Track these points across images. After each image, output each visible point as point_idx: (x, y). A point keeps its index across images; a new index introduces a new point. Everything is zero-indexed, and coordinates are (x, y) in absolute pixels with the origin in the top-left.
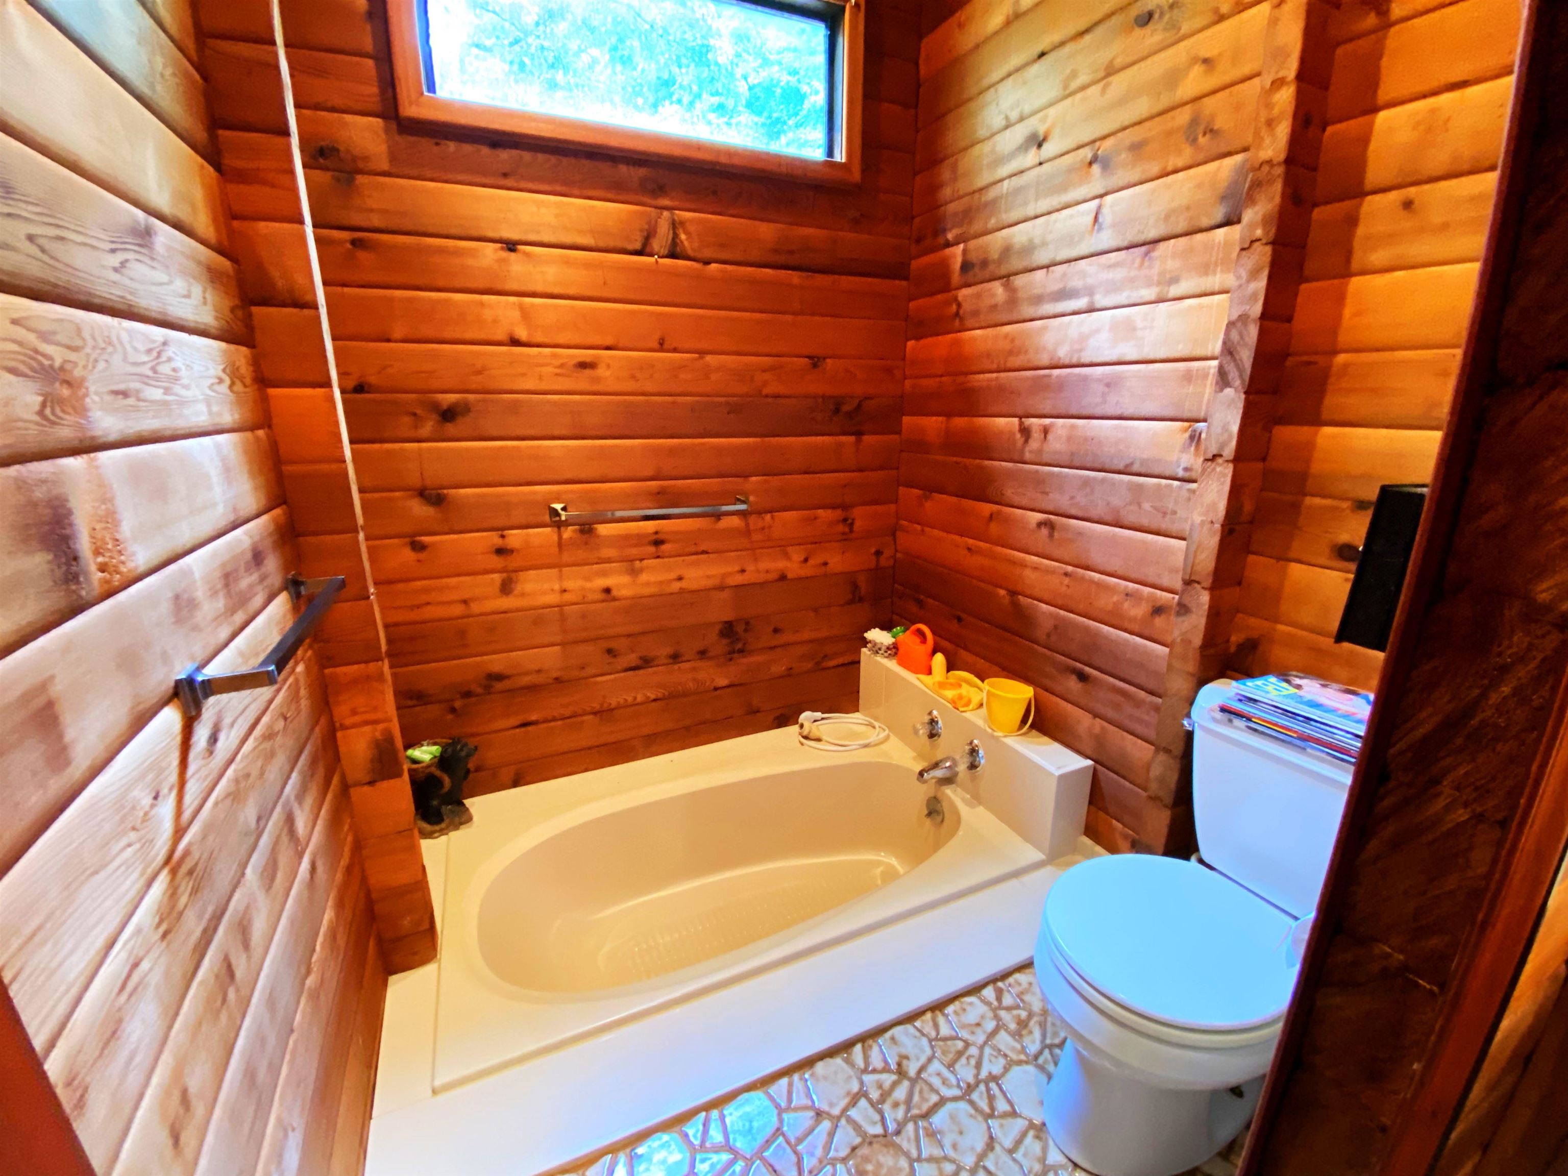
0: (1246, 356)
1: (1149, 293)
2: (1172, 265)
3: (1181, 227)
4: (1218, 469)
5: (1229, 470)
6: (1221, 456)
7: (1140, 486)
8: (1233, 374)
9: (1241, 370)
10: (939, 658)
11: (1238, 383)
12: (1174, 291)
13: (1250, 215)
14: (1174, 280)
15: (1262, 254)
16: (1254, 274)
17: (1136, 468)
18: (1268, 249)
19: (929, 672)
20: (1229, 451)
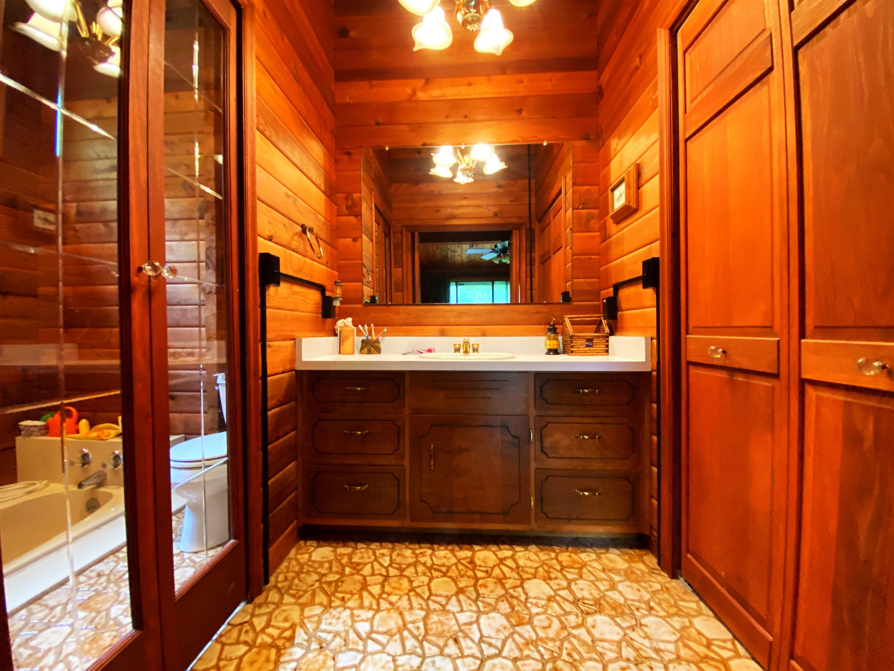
0: (214, 258)
1: (177, 237)
2: (184, 229)
3: (186, 216)
4: (212, 296)
5: (215, 297)
6: (211, 292)
7: (185, 310)
8: (210, 265)
9: (212, 263)
10: (84, 422)
11: (212, 267)
12: (186, 238)
13: (207, 216)
14: (186, 234)
15: (213, 228)
16: (211, 234)
17: (182, 303)
18: (214, 227)
19: (78, 432)
20: (214, 290)
